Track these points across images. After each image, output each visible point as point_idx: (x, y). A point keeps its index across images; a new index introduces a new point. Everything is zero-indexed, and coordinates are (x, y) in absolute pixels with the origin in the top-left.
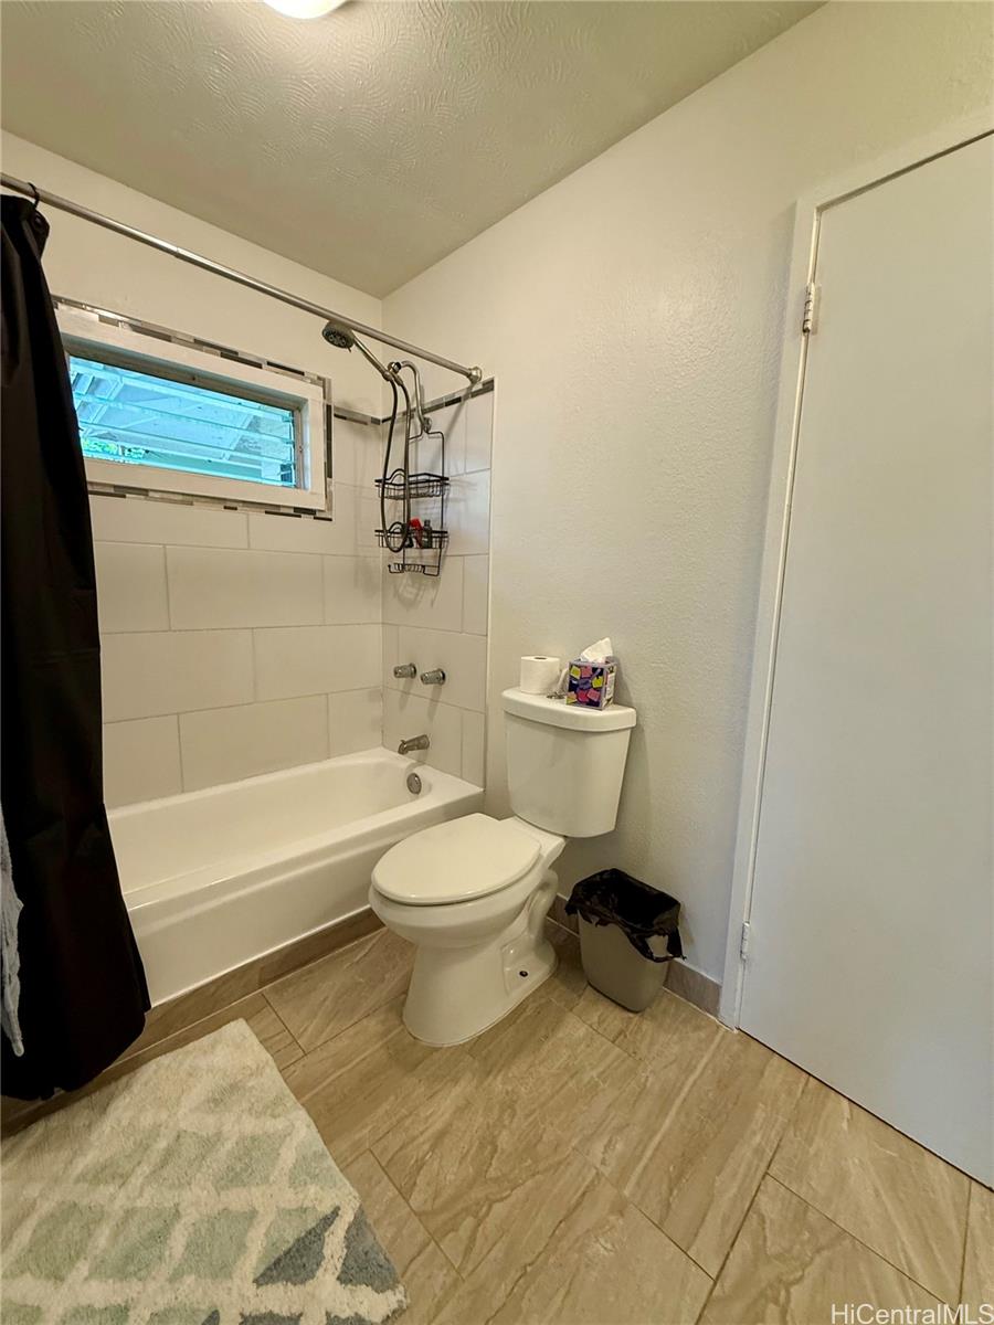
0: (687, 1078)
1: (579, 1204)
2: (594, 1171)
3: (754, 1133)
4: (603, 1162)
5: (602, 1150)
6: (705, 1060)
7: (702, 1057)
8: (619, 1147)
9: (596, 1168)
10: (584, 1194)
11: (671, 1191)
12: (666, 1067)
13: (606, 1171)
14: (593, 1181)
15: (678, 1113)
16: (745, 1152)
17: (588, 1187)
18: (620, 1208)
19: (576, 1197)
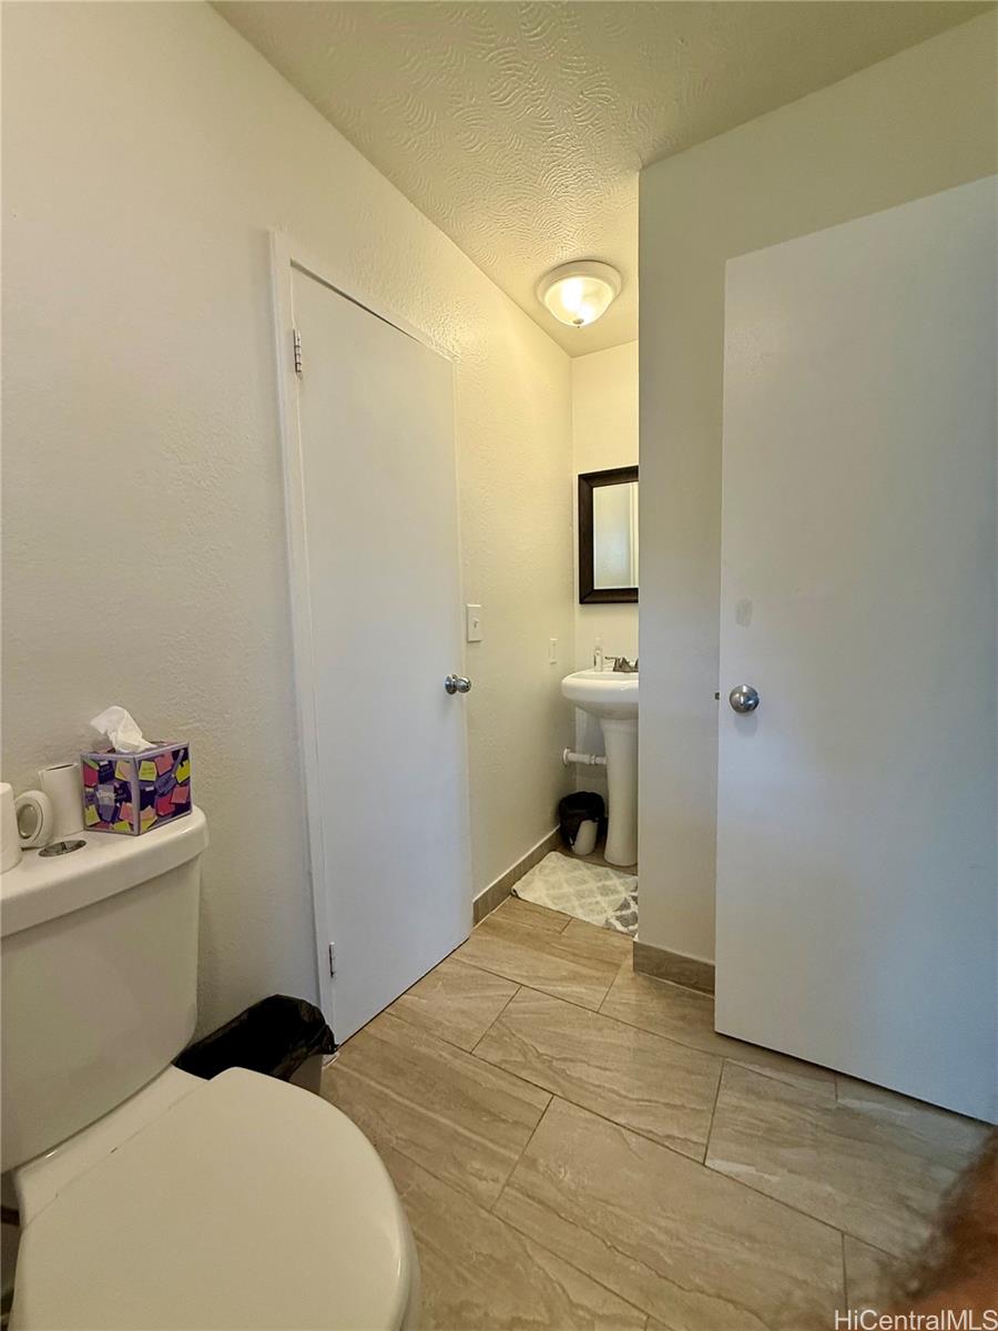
0: (394, 1100)
1: (540, 1202)
2: (506, 1189)
3: (441, 1056)
4: (495, 1180)
5: (484, 1182)
6: (373, 1083)
7: (369, 1086)
8: (477, 1165)
9: (503, 1187)
10: (529, 1197)
11: (503, 1120)
12: (383, 1119)
13: (503, 1178)
14: (517, 1190)
15: (434, 1111)
16: (457, 1063)
17: (523, 1193)
18: (531, 1163)
19: (536, 1205)
